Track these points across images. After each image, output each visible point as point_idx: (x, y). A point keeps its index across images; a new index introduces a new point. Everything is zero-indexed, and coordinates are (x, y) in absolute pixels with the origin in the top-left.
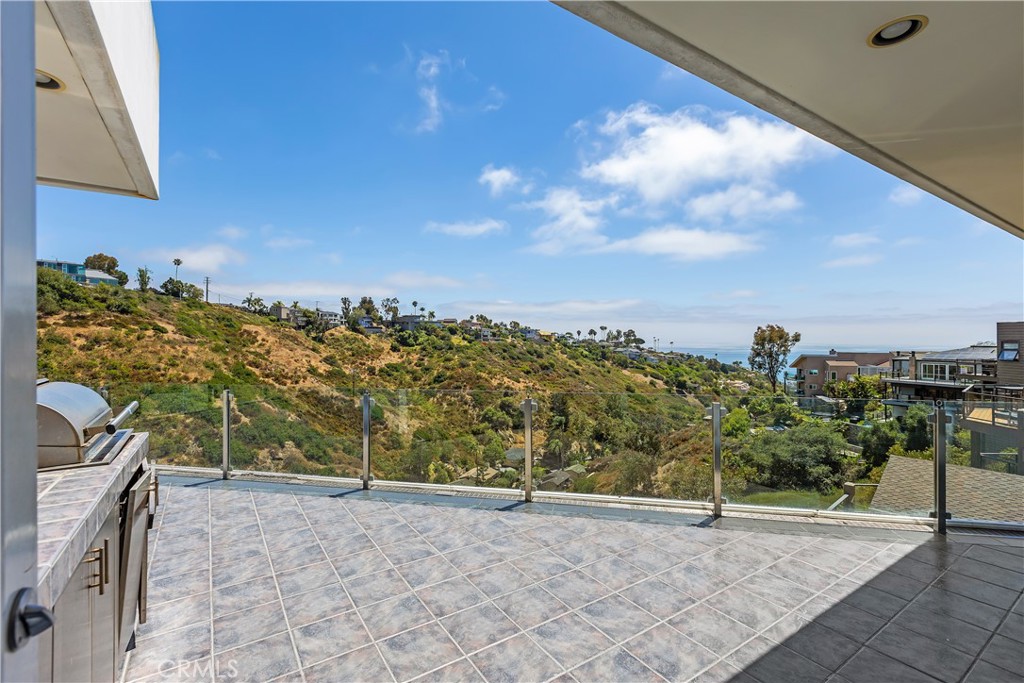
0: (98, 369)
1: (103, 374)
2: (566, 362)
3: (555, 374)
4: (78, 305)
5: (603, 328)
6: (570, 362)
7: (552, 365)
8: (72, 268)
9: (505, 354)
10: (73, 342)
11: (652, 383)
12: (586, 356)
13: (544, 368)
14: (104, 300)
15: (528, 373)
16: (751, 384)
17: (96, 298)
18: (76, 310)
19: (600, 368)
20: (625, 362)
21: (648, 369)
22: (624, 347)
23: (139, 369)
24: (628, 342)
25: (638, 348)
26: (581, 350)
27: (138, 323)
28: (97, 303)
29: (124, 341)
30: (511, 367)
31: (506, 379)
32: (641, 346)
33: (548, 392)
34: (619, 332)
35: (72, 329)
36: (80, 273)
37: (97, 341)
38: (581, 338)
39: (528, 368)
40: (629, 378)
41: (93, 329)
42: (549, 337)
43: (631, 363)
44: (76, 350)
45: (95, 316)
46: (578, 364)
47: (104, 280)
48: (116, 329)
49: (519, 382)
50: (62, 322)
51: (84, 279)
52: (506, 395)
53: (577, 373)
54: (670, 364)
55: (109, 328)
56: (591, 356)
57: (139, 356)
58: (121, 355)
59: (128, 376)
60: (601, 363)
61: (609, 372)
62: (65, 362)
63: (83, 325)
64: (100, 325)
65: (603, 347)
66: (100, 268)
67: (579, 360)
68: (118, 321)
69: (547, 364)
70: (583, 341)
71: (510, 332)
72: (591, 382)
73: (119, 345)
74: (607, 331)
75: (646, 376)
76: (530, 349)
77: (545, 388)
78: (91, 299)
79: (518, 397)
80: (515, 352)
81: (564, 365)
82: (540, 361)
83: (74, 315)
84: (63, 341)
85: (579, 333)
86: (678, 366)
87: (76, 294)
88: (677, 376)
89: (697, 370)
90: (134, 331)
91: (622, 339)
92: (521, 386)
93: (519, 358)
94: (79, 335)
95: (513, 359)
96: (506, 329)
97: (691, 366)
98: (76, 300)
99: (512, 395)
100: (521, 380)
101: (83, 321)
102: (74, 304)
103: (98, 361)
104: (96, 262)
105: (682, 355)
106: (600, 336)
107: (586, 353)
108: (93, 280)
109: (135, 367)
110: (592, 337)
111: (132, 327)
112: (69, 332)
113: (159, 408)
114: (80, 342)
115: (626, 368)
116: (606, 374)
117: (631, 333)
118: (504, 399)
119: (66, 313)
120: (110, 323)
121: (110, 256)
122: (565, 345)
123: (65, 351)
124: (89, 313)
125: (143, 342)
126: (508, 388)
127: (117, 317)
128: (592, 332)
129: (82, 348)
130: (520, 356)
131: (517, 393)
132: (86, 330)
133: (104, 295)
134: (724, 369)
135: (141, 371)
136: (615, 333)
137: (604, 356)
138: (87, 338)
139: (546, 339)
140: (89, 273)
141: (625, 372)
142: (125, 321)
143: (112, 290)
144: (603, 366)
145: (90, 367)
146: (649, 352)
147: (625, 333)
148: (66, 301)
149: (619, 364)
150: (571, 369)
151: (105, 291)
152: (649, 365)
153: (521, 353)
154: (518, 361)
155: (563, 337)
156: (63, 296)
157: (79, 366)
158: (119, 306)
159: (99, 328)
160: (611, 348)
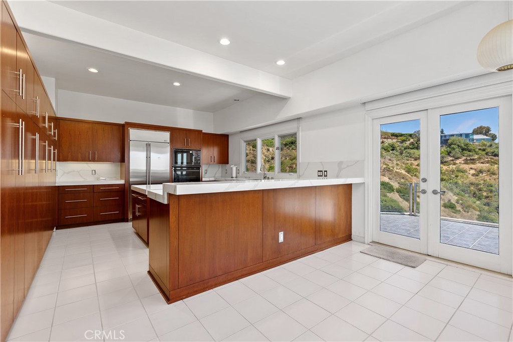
0: (482, 186)
1: (485, 189)
4: (471, 153)
8: (467, 135)
10: (468, 172)
14: (484, 150)
17: (480, 149)
18: (469, 156)
28: (480, 152)
29: (497, 171)
35: (467, 165)
36: (471, 137)
37: (481, 172)
41: (479, 166)
44: (470, 176)
45: (480, 158)
47: (484, 139)
48: (491, 165)
50: (463, 162)
51: (473, 140)
55: (488, 165)
58: (494, 179)
62: (465, 182)
63: (473, 163)
64: (482, 163)
66: (481, 133)
68: (492, 160)
73: (493, 174)
78: (477, 150)
83: (469, 158)
84: (463, 171)
87: (469, 148)
94: (471, 168)
98: (470, 151)
101: (473, 161)
102: (469, 153)
103: (482, 182)
104: (478, 131)
108: (477, 140)
112: (466, 167)
114: (472, 172)
119: (465, 158)
120: (488, 162)
121: (486, 126)
123: (465, 176)
124: (476, 157)
127: (492, 158)
129: (473, 175)
132: (475, 166)
133: (484, 147)
138: (475, 170)
140: (476, 137)
142: (496, 160)
143: (488, 144)
145: (478, 185)
148: (465, 152)
151: (484, 145)
156: (463, 149)
157: (472, 184)
158: (493, 153)
159: (482, 165)
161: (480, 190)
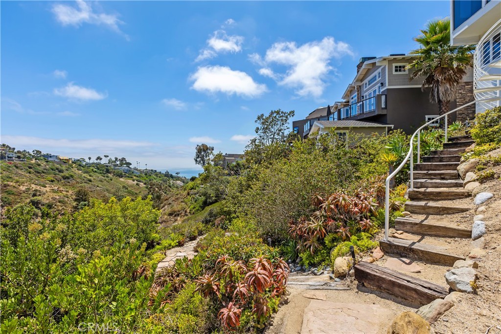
2: (81, 175)
3: (74, 182)
5: (105, 156)
6: (85, 175)
7: (72, 176)
9: (31, 170)
11: (137, 184)
12: (96, 172)
13: (65, 178)
15: (52, 181)
16: (183, 182)
19: (105, 178)
20: (121, 174)
21: (135, 178)
22: (120, 166)
24: (121, 165)
25: (129, 167)
26: (92, 168)
30: (37, 178)
31: (33, 186)
32: (130, 166)
33: (71, 192)
34: (116, 159)
38: (91, 161)
39: (53, 179)
40: (124, 182)
42: (68, 160)
43: (125, 175)
46: (90, 176)
49: (46, 187)
52: (34, 195)
53: (90, 181)
54: (146, 175)
56: (99, 171)
60: (106, 175)
61: (111, 180)
65: (107, 166)
67: (91, 174)
69: (67, 175)
70: (93, 163)
71: (33, 157)
72: (100, 186)
74: (109, 158)
75: (134, 181)
76: (53, 167)
77: (67, 190)
79: (45, 196)
80: (40, 169)
81: (80, 177)
82: (62, 174)
85: (90, 158)
86: (150, 176)
88: (150, 180)
89: (160, 177)
91: (118, 163)
92: (48, 189)
93: (43, 172)
95: (38, 173)
96: (30, 155)
97: (156, 175)
99: (40, 195)
100: (46, 185)
105: (152, 170)
106: (104, 161)
107: (95, 170)
110: (98, 161)
115: (122, 177)
116: (109, 181)
117: (123, 159)
118: (33, 198)
122: (80, 165)
126: (36, 190)
128: (99, 158)
130: (45, 171)
131: (44, 194)
134: (172, 176)
136: (114, 159)
137: (108, 171)
139: (65, 162)
141: (121, 179)
144: (107, 177)
146: (134, 169)
147: (120, 160)
149: (118, 175)
150: (85, 179)
152: (135, 176)
153: (45, 169)
154: (43, 174)
155: (78, 160)
160: (112, 167)
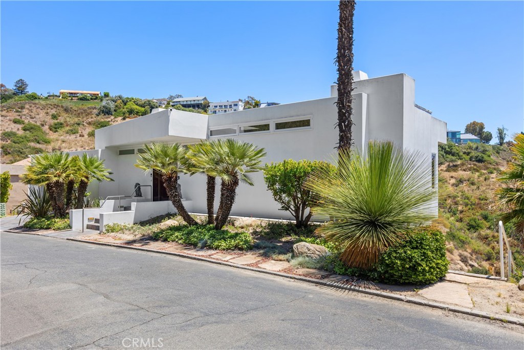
0: (459, 199)
1: (461, 202)
4: (454, 158)
8: (454, 134)
10: (448, 181)
14: (468, 154)
17: (464, 153)
18: (452, 161)
23: (482, 200)
27: (487, 168)
28: (464, 156)
29: (476, 181)
35: (449, 173)
36: (458, 137)
37: (461, 181)
41: (461, 174)
44: (449, 186)
45: (463, 164)
47: (471, 140)
48: (472, 173)
50: (445, 169)
51: (460, 140)
55: (469, 172)
57: (483, 191)
58: (473, 190)
59: (474, 204)
63: (455, 171)
64: (464, 170)
68: (475, 167)
73: (473, 184)
78: (461, 154)
83: (451, 164)
87: (453, 151)
90: (484, 174)
94: (452, 177)
98: (453, 155)
101: (455, 168)
102: (451, 157)
103: (460, 193)
104: (470, 128)
108: (465, 140)
109: (480, 199)
111: (483, 171)
112: (447, 175)
113: (489, 228)
114: (453, 181)
119: (448, 164)
120: (470, 169)
121: (479, 122)
124: (459, 162)
125: (488, 182)
127: (475, 165)
129: (453, 185)
132: (456, 173)
133: (469, 151)
135: (483, 202)
138: (455, 178)
142: (479, 167)
143: (474, 146)
145: (455, 197)
148: (448, 156)
151: (470, 148)
156: (447, 153)
157: (449, 196)
158: (477, 157)
159: (464, 172)
161: (456, 203)
